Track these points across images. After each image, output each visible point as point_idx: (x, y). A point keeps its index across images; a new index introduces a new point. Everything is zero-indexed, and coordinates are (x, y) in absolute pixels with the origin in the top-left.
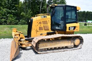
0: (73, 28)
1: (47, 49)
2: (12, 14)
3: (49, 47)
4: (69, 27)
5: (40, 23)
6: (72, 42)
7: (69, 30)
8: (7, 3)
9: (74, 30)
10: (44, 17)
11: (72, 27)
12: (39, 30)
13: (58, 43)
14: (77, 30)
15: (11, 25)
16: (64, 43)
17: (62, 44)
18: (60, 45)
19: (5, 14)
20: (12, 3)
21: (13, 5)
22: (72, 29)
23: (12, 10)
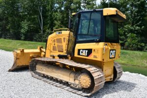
0: (87, 51)
1: (44, 75)
2: (136, 32)
3: (46, 73)
4: (79, 50)
5: (54, 41)
6: (77, 77)
7: (79, 54)
8: (130, 17)
9: (88, 56)
10: (59, 33)
11: (83, 50)
12: (53, 50)
13: (54, 70)
14: (95, 57)
15: (128, 50)
16: (64, 75)
17: (60, 75)
18: (56, 74)
19: (124, 33)
20: (138, 16)
21: (138, 18)
22: (85, 53)
23: (136, 26)
